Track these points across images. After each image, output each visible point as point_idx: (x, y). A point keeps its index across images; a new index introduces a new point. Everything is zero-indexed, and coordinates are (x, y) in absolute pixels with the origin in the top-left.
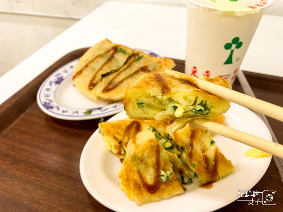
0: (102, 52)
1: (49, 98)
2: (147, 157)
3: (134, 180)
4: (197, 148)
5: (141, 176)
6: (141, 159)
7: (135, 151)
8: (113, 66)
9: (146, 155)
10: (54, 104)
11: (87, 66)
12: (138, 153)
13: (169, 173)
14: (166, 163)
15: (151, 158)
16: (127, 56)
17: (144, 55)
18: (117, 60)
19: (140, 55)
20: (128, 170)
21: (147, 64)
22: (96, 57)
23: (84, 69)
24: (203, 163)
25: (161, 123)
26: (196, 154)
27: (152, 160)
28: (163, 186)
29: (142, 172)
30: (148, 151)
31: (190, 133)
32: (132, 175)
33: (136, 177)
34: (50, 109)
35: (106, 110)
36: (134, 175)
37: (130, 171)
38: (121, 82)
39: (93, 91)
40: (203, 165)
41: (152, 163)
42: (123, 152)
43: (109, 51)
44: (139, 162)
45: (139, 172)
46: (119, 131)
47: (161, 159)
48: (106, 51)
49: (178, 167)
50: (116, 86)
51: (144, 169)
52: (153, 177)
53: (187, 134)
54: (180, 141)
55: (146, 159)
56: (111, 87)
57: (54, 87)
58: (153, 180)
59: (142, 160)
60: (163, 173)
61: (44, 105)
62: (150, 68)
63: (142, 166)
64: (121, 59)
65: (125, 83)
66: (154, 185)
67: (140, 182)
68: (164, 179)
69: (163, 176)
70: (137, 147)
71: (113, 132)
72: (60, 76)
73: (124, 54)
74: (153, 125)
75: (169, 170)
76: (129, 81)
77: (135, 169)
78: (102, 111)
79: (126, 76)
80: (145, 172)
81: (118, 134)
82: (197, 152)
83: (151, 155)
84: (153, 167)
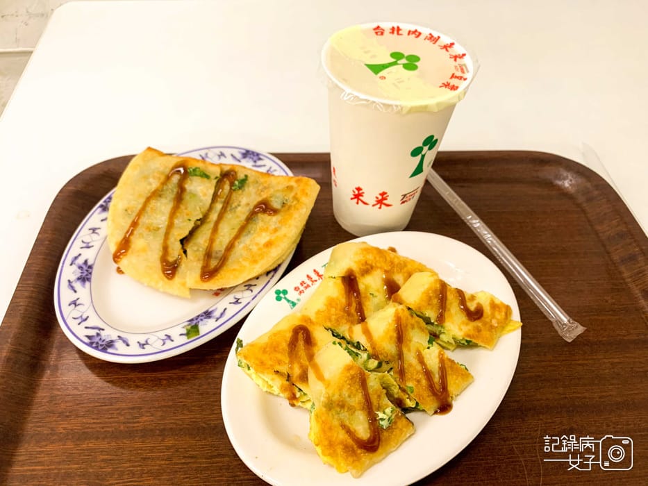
0: (155, 184)
1: (88, 323)
2: (349, 396)
3: (342, 443)
4: (410, 358)
5: (349, 432)
6: (341, 403)
7: (328, 393)
8: (193, 211)
9: (346, 393)
10: (109, 334)
11: (135, 224)
12: (333, 395)
13: (388, 411)
14: (379, 396)
15: (355, 395)
16: (214, 182)
17: (248, 173)
18: (194, 195)
19: (241, 176)
20: (326, 429)
21: (264, 196)
22: (148, 200)
23: (132, 233)
24: (424, 382)
25: (343, 317)
26: (411, 369)
27: (357, 399)
28: (385, 434)
29: (347, 423)
30: (349, 386)
31: (395, 335)
32: (335, 435)
33: (342, 435)
34: (110, 350)
35: (222, 314)
36: (338, 434)
37: (330, 429)
38: (230, 247)
39: (177, 279)
40: (424, 385)
41: (360, 403)
42: (298, 395)
43: (168, 178)
44: (339, 410)
45: (344, 426)
46: (279, 356)
47: (370, 391)
48: (163, 178)
49: (396, 396)
50: (224, 260)
51: (349, 419)
52: (366, 426)
53: (391, 338)
54: (382, 354)
55: (348, 399)
56: (213, 263)
57: (83, 292)
58: (369, 431)
59: (342, 405)
60: (381, 415)
61: (90, 345)
62: (276, 204)
63: (344, 415)
64: (201, 190)
65: (240, 247)
66: (372, 438)
67: (350, 441)
68: (384, 424)
69: (382, 419)
70: (328, 385)
71: (270, 363)
72: (80, 261)
73: (205, 180)
74: (329, 325)
75: (387, 407)
76: (246, 241)
77: (336, 423)
78: (217, 319)
79: (235, 232)
80: (352, 422)
81: (279, 362)
82: (411, 365)
83: (354, 392)
84: (363, 409)
